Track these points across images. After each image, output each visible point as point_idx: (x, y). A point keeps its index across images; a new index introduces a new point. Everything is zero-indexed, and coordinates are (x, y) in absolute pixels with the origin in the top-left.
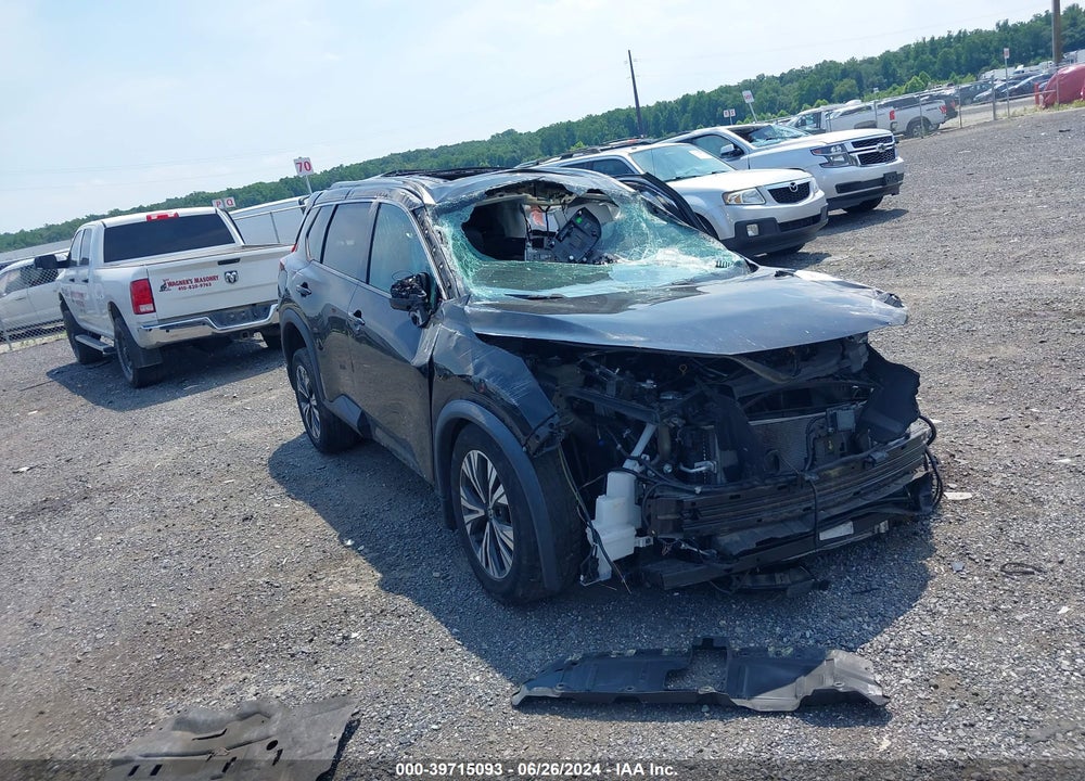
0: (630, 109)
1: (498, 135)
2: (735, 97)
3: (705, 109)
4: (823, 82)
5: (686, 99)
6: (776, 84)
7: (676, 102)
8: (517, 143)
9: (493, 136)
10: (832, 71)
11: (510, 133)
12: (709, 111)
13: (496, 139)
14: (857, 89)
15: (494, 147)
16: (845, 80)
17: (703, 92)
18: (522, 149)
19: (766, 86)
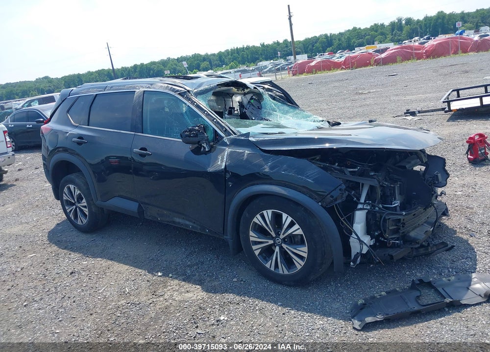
0: (109, 69)
1: (40, 78)
2: (158, 66)
3: (145, 71)
4: (195, 62)
5: (135, 66)
6: (176, 62)
7: (131, 67)
8: (51, 83)
9: (37, 79)
10: (199, 58)
11: (46, 78)
12: (146, 72)
13: (38, 81)
14: (210, 66)
15: (38, 84)
16: (205, 62)
17: (143, 64)
18: (54, 86)
19: (171, 63)
